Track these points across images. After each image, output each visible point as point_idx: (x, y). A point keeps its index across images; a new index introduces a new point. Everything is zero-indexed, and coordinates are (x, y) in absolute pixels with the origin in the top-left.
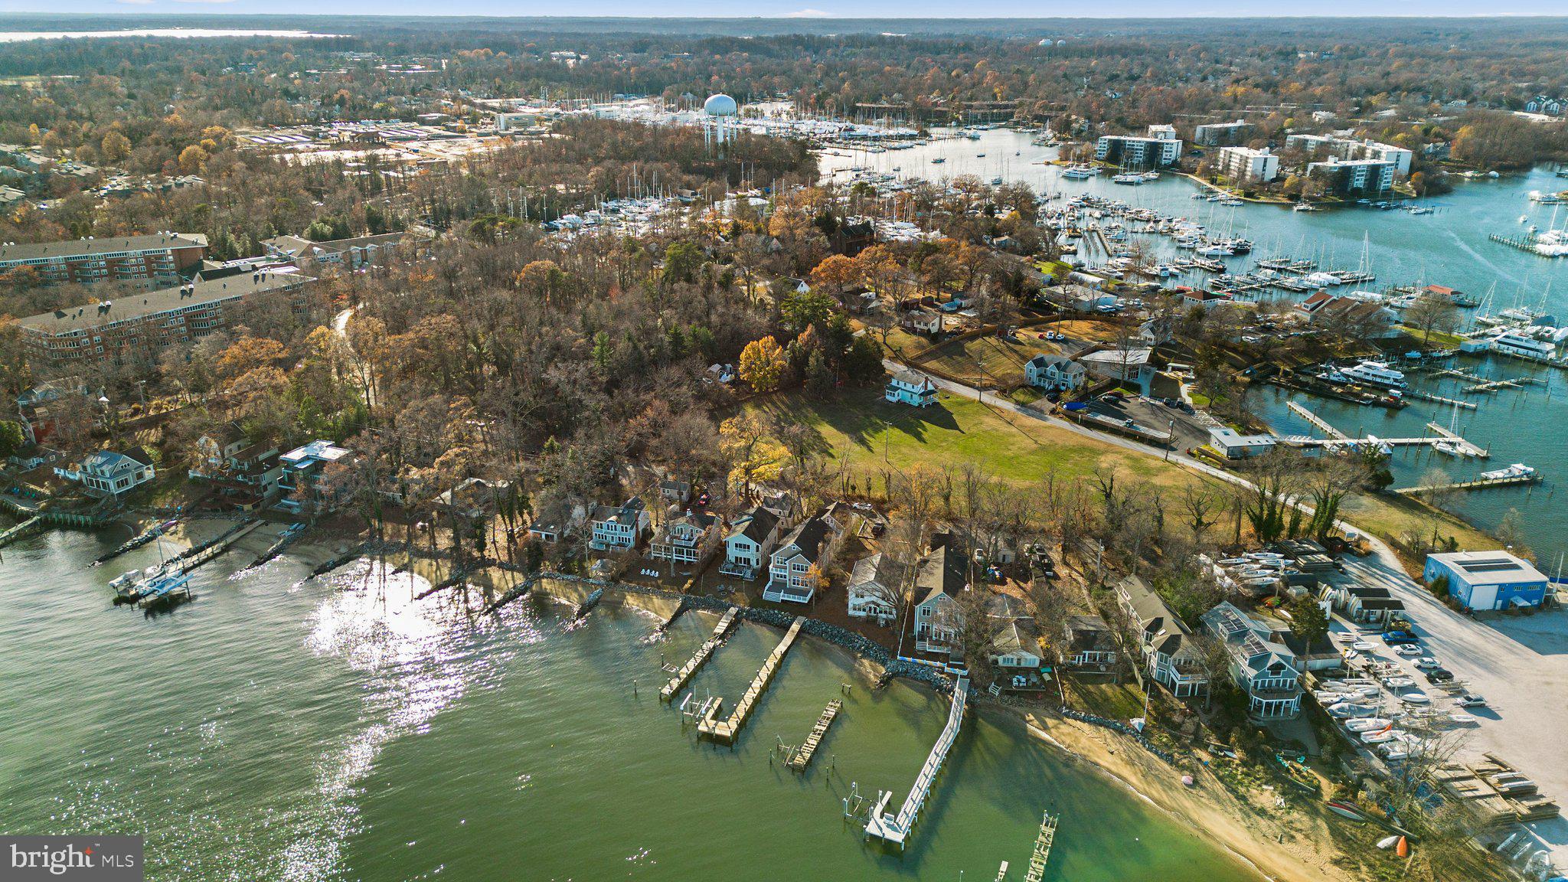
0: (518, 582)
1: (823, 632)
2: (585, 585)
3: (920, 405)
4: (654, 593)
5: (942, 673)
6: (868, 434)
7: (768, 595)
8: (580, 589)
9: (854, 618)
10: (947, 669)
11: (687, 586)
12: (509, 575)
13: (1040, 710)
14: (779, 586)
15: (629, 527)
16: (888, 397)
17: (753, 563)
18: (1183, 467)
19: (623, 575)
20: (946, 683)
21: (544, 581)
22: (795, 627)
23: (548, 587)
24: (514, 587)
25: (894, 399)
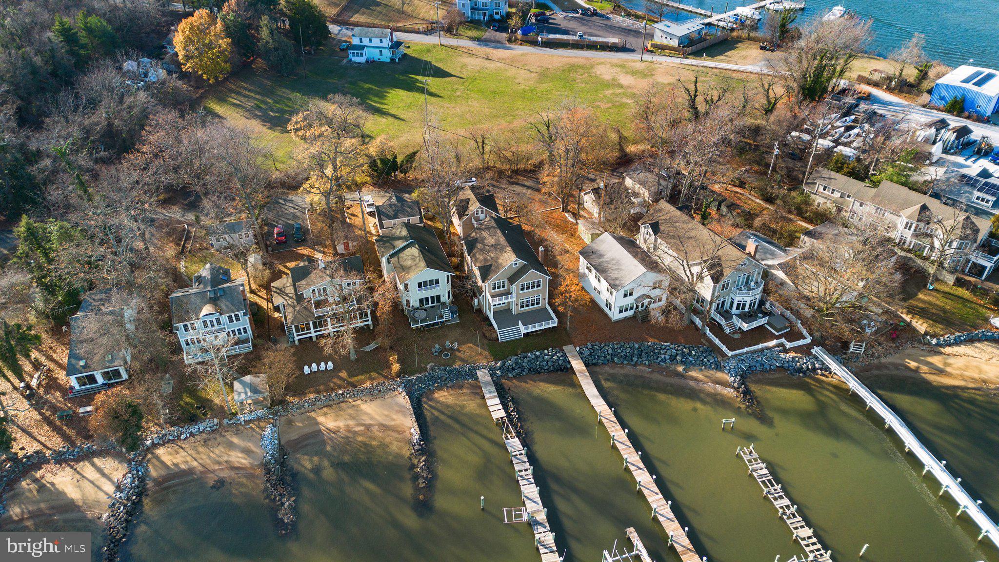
0: (117, 476)
1: (613, 355)
2: (237, 428)
3: (392, 60)
4: (354, 396)
5: (786, 351)
6: (376, 102)
7: (504, 334)
8: (235, 440)
9: (619, 322)
10: (789, 345)
11: (396, 367)
12: (87, 469)
13: (910, 351)
14: (505, 316)
15: (240, 314)
16: (356, 59)
17: (445, 299)
18: (661, 64)
19: (289, 389)
20: (805, 362)
21: (161, 451)
22: (577, 365)
23: (178, 459)
24: (119, 488)
25: (362, 60)
